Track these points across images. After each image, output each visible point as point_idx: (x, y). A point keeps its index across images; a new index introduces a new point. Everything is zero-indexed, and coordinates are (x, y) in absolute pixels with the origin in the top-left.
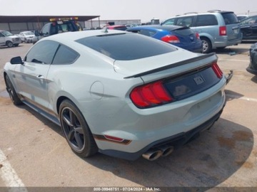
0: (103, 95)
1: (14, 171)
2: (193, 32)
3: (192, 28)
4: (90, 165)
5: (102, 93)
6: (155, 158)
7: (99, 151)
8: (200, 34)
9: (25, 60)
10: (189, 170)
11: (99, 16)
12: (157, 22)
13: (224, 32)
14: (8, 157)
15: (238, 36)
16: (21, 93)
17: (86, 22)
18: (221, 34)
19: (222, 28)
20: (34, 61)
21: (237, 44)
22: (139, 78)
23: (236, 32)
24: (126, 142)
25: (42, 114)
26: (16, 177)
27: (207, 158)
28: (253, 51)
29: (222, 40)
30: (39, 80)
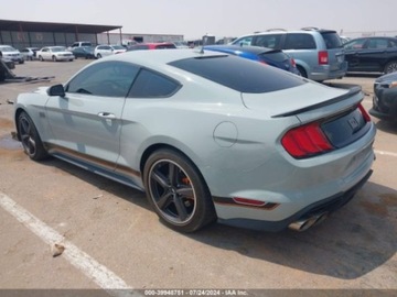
0: (236, 141)
1: (86, 255)
2: (286, 58)
3: (284, 51)
4: (199, 244)
5: (235, 138)
6: (306, 227)
7: (219, 221)
8: (297, 61)
9: (67, 91)
10: (340, 244)
11: (120, 27)
12: (211, 40)
13: (325, 60)
14: (67, 236)
15: (341, 67)
16: (51, 141)
17: (98, 35)
18: (321, 63)
19: (322, 54)
20: (81, 91)
21: (340, 78)
22: (294, 117)
23: (340, 60)
24: (270, 206)
25: (96, 172)
26: (96, 263)
27: (357, 229)
28: (379, 88)
29: (322, 70)
30: (103, 120)
